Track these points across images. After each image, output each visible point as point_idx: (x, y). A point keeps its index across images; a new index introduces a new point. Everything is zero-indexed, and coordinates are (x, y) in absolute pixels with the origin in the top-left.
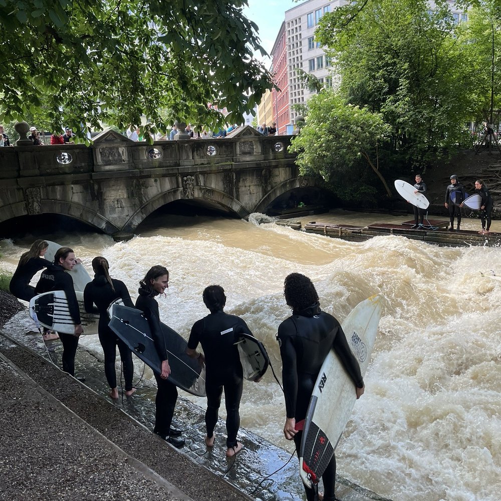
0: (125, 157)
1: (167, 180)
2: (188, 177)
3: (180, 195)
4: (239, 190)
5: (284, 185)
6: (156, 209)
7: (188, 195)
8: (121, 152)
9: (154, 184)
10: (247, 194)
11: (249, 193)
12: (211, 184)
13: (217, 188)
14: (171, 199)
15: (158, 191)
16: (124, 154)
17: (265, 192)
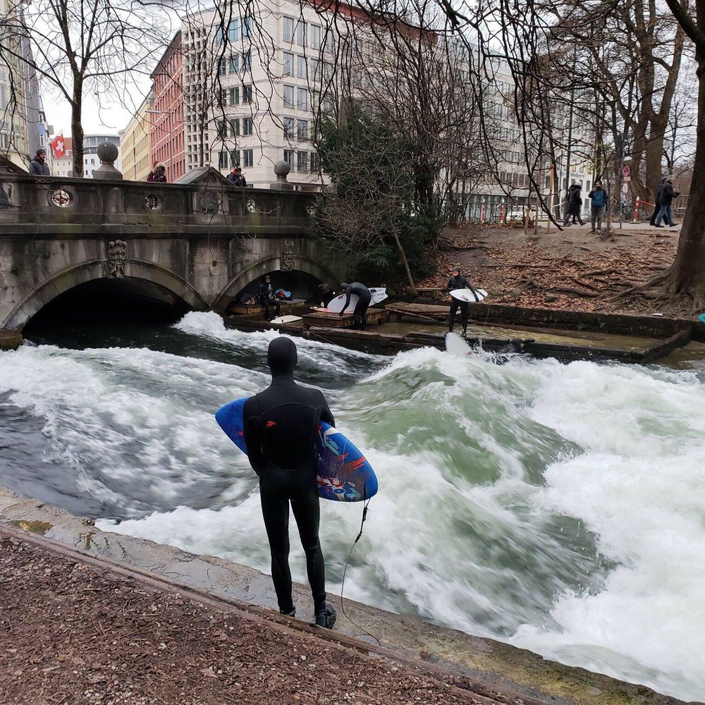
0: (13, 200)
1: (81, 244)
2: (117, 241)
3: (100, 270)
4: (195, 269)
5: (259, 265)
6: (61, 292)
7: (115, 272)
8: (7, 191)
9: (60, 250)
10: (206, 276)
11: (208, 275)
12: (151, 256)
13: (160, 263)
14: (88, 277)
15: (66, 262)
16: (12, 194)
17: (232, 274)
